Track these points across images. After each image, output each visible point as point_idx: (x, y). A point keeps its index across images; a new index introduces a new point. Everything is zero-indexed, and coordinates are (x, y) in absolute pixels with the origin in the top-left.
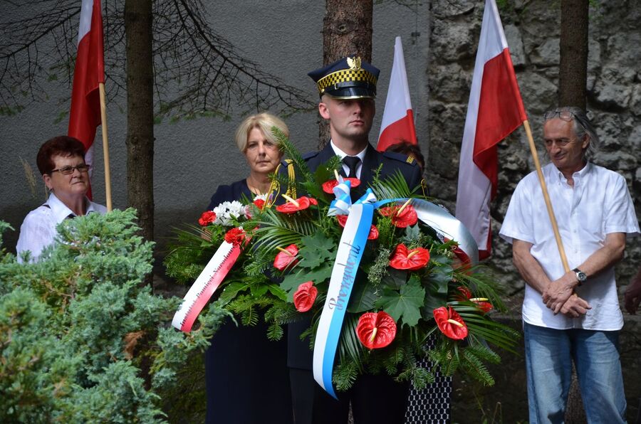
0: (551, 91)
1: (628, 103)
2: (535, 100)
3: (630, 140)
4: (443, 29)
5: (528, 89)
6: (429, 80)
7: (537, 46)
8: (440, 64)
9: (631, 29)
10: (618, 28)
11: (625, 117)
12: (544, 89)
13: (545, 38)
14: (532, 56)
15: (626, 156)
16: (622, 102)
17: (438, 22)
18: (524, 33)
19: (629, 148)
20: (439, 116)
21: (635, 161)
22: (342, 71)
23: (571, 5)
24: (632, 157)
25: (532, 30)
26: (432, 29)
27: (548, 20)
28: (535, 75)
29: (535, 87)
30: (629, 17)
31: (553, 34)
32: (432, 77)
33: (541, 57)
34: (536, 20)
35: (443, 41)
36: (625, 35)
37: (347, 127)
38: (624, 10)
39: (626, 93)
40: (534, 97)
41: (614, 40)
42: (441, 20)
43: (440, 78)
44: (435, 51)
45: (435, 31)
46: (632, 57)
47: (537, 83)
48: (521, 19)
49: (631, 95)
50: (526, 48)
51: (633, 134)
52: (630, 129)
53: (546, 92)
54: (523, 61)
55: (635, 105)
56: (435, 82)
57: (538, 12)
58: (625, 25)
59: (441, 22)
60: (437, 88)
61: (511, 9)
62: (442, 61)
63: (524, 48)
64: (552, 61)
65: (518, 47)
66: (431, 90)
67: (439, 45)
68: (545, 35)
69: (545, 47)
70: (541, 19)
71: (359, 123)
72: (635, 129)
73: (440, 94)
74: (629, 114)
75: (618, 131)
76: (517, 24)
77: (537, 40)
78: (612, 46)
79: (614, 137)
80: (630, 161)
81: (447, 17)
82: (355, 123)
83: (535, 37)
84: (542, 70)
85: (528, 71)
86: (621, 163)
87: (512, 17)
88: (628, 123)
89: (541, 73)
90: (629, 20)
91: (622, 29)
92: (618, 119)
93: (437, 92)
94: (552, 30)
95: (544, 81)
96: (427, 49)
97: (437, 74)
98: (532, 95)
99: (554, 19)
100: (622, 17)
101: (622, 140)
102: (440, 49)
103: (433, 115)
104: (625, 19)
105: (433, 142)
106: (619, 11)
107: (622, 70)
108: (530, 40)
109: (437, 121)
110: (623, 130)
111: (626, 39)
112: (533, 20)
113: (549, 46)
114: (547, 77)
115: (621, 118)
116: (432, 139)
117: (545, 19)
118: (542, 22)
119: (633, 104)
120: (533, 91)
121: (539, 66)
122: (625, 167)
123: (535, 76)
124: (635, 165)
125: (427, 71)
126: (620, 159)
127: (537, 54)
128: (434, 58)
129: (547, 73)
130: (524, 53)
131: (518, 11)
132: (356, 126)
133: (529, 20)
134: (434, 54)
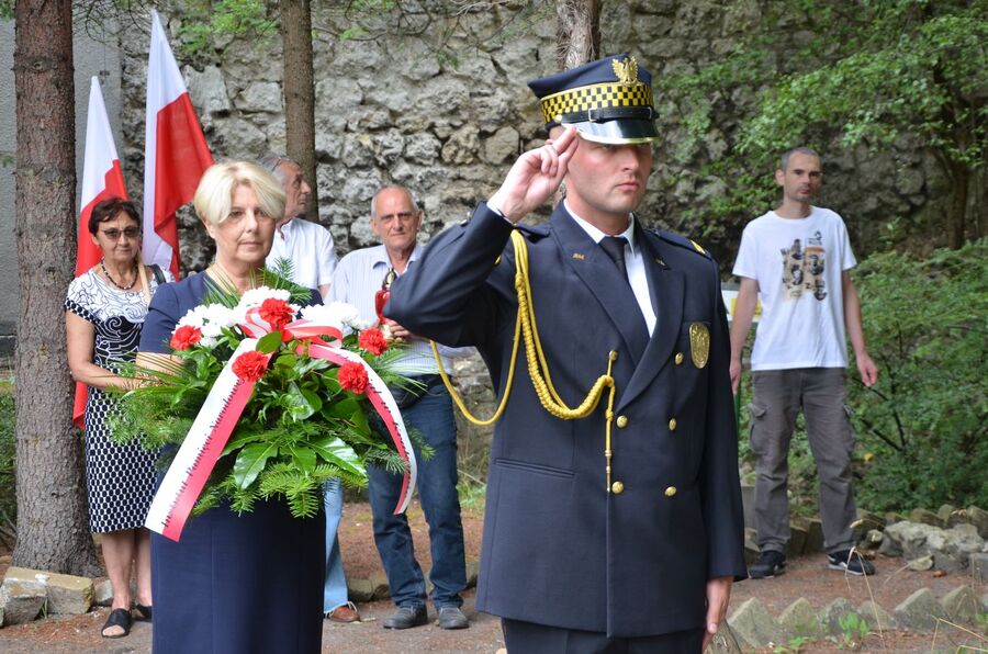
0: (259, 139)
1: (340, 154)
2: (243, 149)
3: (344, 193)
4: (136, 68)
5: (234, 137)
6: (123, 125)
7: (242, 90)
8: (134, 107)
9: (339, 75)
10: (326, 73)
11: (337, 169)
12: (252, 138)
13: (249, 82)
14: (237, 101)
15: (341, 210)
16: (334, 153)
17: (129, 60)
18: (227, 75)
19: (343, 201)
20: (137, 165)
21: (350, 215)
22: (604, 87)
23: (294, 49)
24: (346, 211)
25: (235, 72)
26: (124, 68)
27: (252, 62)
28: (241, 121)
29: (242, 134)
30: (336, 62)
31: (258, 77)
32: (127, 122)
33: (246, 102)
34: (238, 61)
35: (137, 81)
36: (333, 81)
37: (609, 194)
38: (330, 54)
39: (337, 143)
40: (241, 146)
41: (323, 86)
42: (133, 57)
43: (136, 123)
44: (129, 92)
45: (127, 70)
46: (341, 105)
47: (244, 130)
48: (222, 59)
49: (343, 146)
50: (230, 92)
51: (346, 187)
52: (343, 182)
53: (254, 141)
54: (227, 106)
55: (348, 156)
56: (130, 127)
57: (241, 53)
58: (332, 71)
59: (133, 60)
60: (132, 134)
61: (211, 48)
62: (136, 104)
63: (227, 92)
64: (258, 107)
65: (221, 90)
66: (126, 136)
67: (132, 85)
68: (249, 78)
69: (250, 91)
70: (244, 60)
71: (633, 188)
72: (348, 181)
73: (137, 140)
74: (341, 165)
75: (332, 184)
76: (218, 65)
77: (241, 83)
78: (321, 93)
79: (328, 189)
80: (345, 215)
81: (139, 55)
82: (626, 187)
83: (239, 80)
84: (249, 116)
85: (232, 116)
86: (335, 217)
87: (213, 58)
88: (341, 175)
89: (247, 119)
90: (336, 66)
91: (329, 75)
92: (331, 171)
93: (133, 138)
94: (256, 73)
95: (251, 128)
96: (119, 90)
97: (131, 118)
98: (239, 143)
99: (258, 61)
100: (328, 62)
101: (336, 193)
102: (133, 90)
103: (130, 164)
104: (332, 64)
105: (131, 194)
106: (325, 56)
107: (333, 118)
108: (233, 84)
109: (135, 171)
110: (336, 183)
111: (335, 85)
112: (236, 61)
113: (255, 91)
114: (254, 124)
115: (334, 170)
116: (130, 191)
117: (248, 61)
118: (246, 64)
119: (345, 154)
120: (241, 139)
121: (245, 112)
122: (341, 221)
123: (241, 123)
124: (350, 220)
125: (120, 115)
126: (335, 212)
127: (241, 98)
128: (127, 100)
129: (254, 120)
130: (229, 97)
131: (219, 51)
132: (627, 192)
133: (231, 61)
134: (127, 96)
